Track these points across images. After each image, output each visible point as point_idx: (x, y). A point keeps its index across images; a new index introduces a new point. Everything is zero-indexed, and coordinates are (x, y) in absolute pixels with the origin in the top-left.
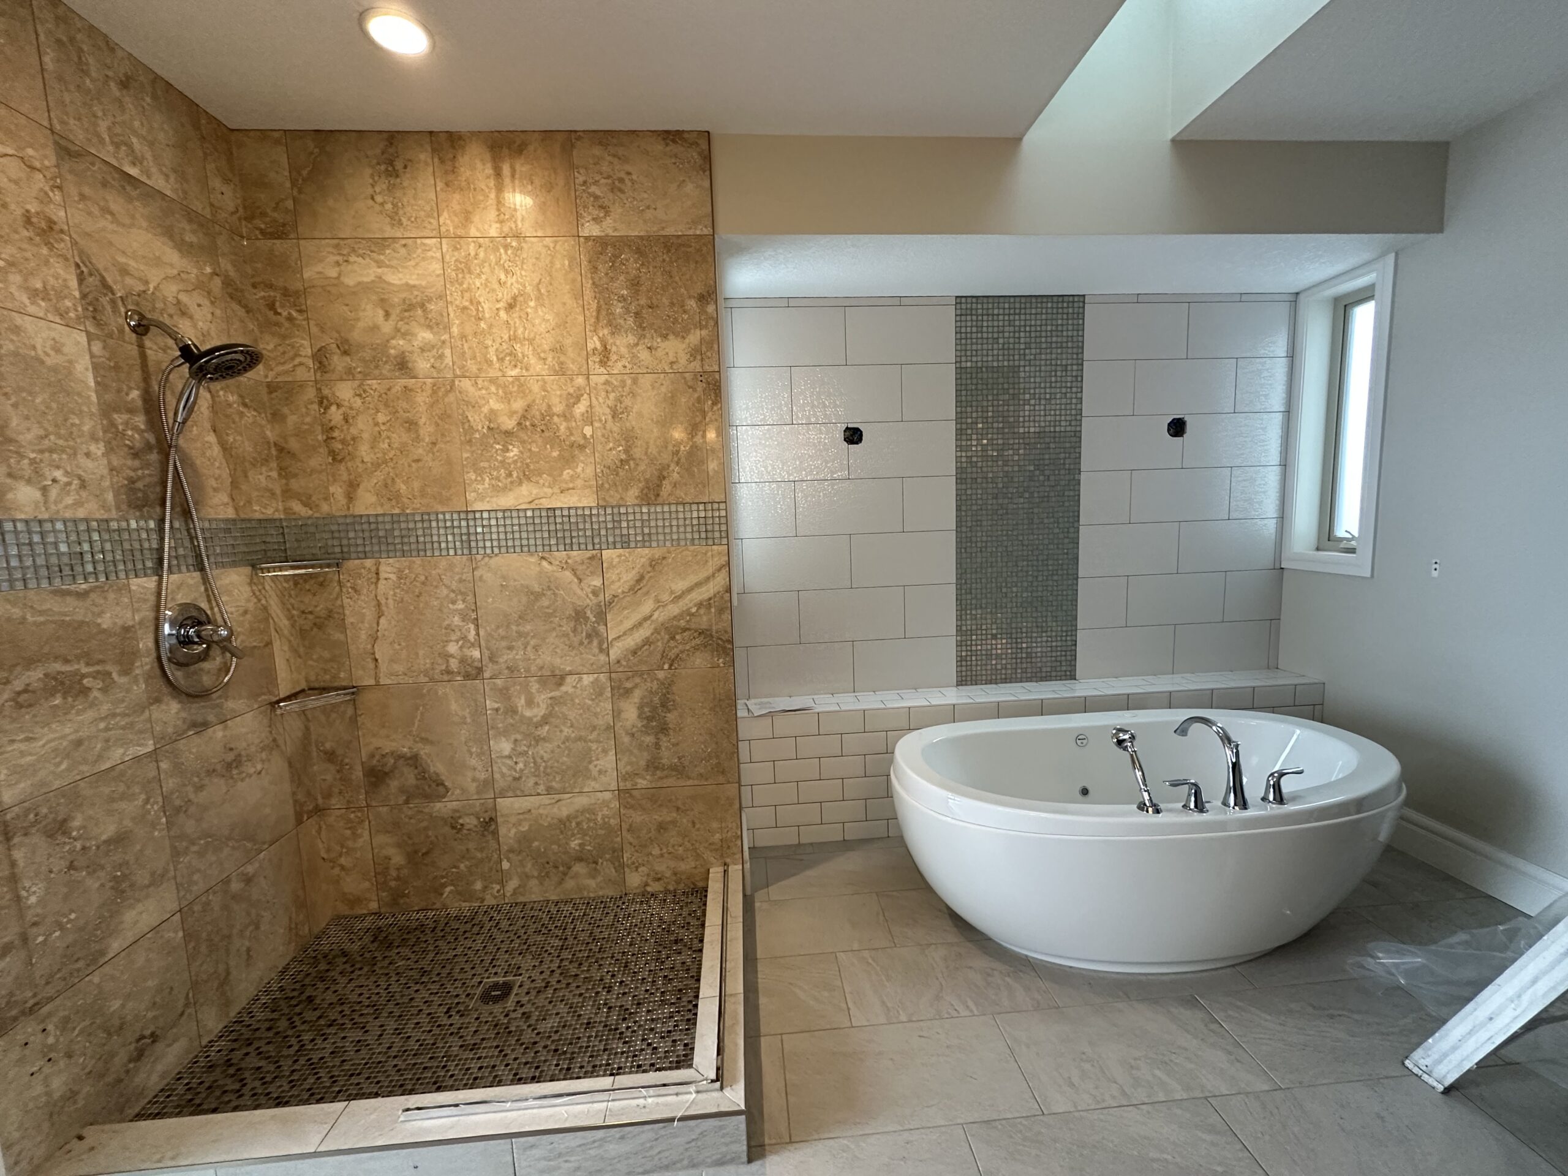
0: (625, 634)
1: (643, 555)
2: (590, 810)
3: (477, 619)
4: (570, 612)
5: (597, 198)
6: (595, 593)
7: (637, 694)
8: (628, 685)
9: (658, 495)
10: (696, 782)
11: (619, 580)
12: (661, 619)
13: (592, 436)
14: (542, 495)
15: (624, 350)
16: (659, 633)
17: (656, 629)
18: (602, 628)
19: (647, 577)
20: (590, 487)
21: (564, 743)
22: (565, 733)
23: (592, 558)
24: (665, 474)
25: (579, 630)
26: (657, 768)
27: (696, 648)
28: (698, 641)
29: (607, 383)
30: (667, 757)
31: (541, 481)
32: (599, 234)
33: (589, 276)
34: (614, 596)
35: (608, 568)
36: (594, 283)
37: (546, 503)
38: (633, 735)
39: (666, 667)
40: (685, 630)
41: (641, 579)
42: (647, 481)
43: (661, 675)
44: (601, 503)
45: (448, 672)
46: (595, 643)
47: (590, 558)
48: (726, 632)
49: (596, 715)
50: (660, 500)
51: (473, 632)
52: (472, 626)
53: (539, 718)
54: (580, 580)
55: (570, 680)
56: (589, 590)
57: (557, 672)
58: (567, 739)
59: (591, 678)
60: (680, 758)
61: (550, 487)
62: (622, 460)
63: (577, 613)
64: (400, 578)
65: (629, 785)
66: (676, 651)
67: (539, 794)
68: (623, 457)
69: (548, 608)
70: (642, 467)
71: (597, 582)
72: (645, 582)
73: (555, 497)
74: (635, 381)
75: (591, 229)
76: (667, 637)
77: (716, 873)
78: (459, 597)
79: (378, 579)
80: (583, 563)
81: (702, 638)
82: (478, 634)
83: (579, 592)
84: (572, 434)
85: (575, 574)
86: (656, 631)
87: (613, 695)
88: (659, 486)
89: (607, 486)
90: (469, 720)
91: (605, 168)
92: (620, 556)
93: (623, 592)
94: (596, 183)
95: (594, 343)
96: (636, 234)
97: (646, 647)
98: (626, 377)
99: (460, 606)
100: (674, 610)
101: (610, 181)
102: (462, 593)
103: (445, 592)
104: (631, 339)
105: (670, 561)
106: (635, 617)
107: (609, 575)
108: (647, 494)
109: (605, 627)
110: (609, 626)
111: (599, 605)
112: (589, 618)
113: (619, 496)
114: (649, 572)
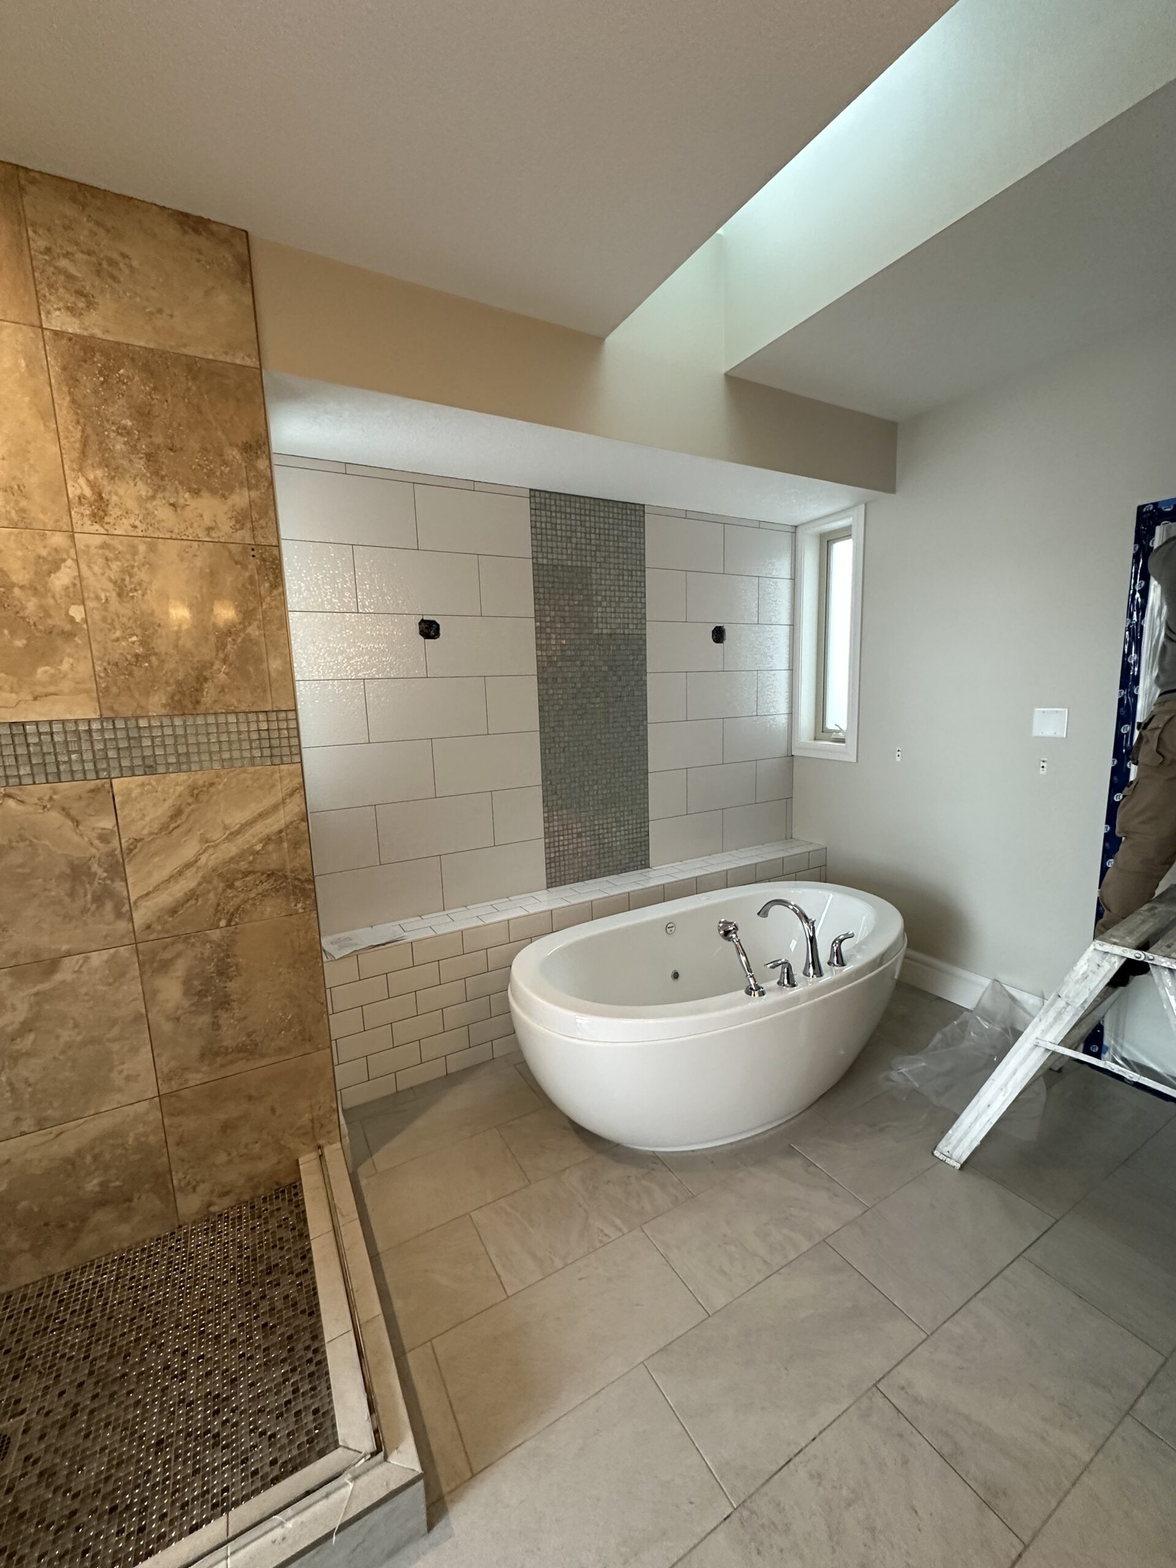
0: (156, 888)
1: (176, 784)
2: (114, 1134)
4: (61, 868)
5: (70, 277)
6: (104, 838)
7: (180, 968)
8: (167, 955)
9: (198, 702)
10: (274, 1059)
11: (142, 818)
12: (210, 864)
13: (85, 620)
15: (131, 504)
16: (210, 882)
17: (204, 877)
18: (118, 885)
19: (187, 811)
20: (87, 691)
21: (63, 1052)
22: (65, 1039)
23: (94, 791)
24: (207, 673)
25: (81, 891)
26: (217, 1054)
27: (264, 895)
28: (266, 886)
29: (104, 546)
30: (229, 1037)
32: (78, 331)
33: (65, 389)
34: (137, 840)
35: (124, 803)
36: (73, 401)
37: (8, 716)
38: (178, 1019)
39: (223, 923)
40: (246, 874)
41: (177, 813)
42: (179, 684)
43: (215, 935)
44: (107, 714)
46: (109, 906)
47: (92, 791)
48: (304, 870)
49: (116, 1004)
50: (201, 708)
53: (16, 1026)
54: (77, 823)
55: (68, 963)
56: (94, 835)
57: (45, 956)
58: (69, 1046)
59: (105, 955)
60: (249, 1035)
61: (12, 691)
62: (137, 656)
63: (75, 868)
65: (174, 1085)
66: (237, 901)
67: (23, 1134)
68: (139, 650)
69: (21, 866)
70: (170, 665)
71: (108, 823)
72: (184, 817)
73: (23, 706)
74: (152, 548)
75: (59, 320)
76: (222, 885)
77: (307, 1163)
80: (80, 798)
81: (272, 881)
83: (76, 838)
84: (48, 615)
85: (68, 815)
86: (206, 879)
87: (142, 974)
88: (199, 690)
89: (114, 690)
91: (83, 236)
92: (141, 785)
93: (151, 834)
94: (67, 255)
95: (79, 487)
96: (142, 344)
97: (193, 902)
98: (137, 541)
100: (231, 849)
101: (94, 259)
104: (143, 490)
105: (221, 787)
106: (172, 865)
107: (126, 812)
108: (180, 701)
109: (123, 884)
110: (130, 881)
111: (111, 854)
112: (96, 874)
113: (135, 704)
114: (189, 804)
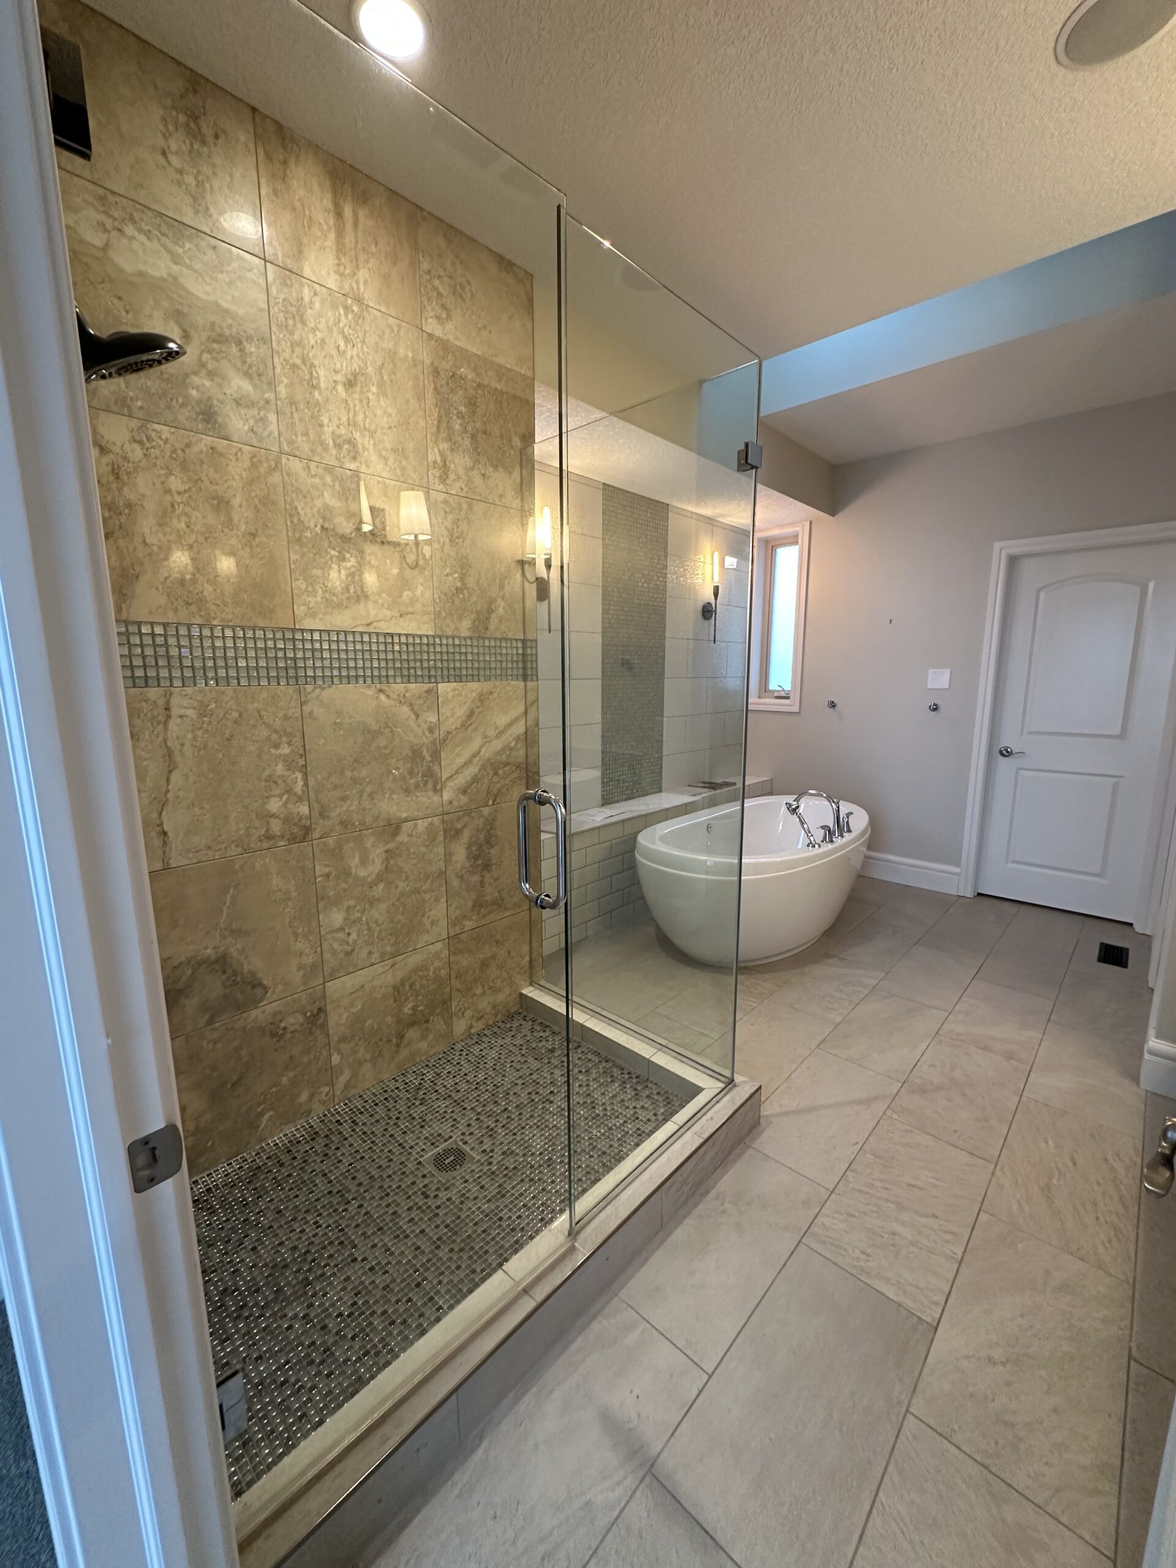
0: (457, 772)
1: (473, 690)
2: (422, 967)
3: (305, 766)
4: (407, 751)
5: (439, 294)
6: (431, 730)
7: (466, 833)
8: (459, 825)
10: (512, 912)
11: (452, 716)
12: (487, 755)
13: (431, 557)
14: (381, 617)
15: (461, 471)
16: (485, 770)
17: (482, 766)
18: (436, 768)
19: (477, 711)
20: (429, 613)
21: (399, 899)
22: (400, 889)
23: (428, 692)
24: (493, 606)
25: (416, 771)
26: (481, 906)
27: (513, 781)
28: (515, 775)
29: (445, 502)
30: (490, 893)
31: (380, 601)
32: (441, 336)
33: (431, 379)
34: (448, 733)
35: (443, 703)
36: (435, 389)
37: (385, 628)
38: (462, 877)
39: (490, 803)
40: (506, 764)
41: (471, 714)
42: (478, 613)
43: (486, 811)
44: (439, 633)
45: (269, 837)
46: (430, 784)
47: (427, 692)
48: (534, 764)
49: (429, 862)
50: (489, 634)
51: (300, 783)
52: (299, 775)
53: (374, 876)
54: (417, 716)
55: (406, 827)
56: (425, 726)
57: (393, 821)
58: (402, 894)
59: (426, 822)
60: (499, 892)
61: (388, 609)
62: (457, 589)
63: (414, 752)
64: (202, 715)
65: (458, 930)
66: (498, 785)
67: (372, 965)
68: (459, 584)
69: (385, 748)
70: (474, 599)
71: (432, 718)
72: (474, 717)
73: (393, 621)
74: (470, 507)
75: (432, 326)
76: (492, 772)
78: (284, 739)
79: (169, 717)
80: (419, 697)
81: (518, 772)
82: (306, 785)
83: (416, 728)
85: (412, 710)
86: (483, 768)
87: (445, 838)
88: (488, 619)
89: (443, 614)
90: (294, 894)
91: (448, 265)
92: (454, 690)
93: (456, 729)
94: (439, 277)
95: (434, 455)
96: (474, 350)
97: (475, 784)
98: (463, 500)
99: (285, 750)
100: (497, 745)
101: (452, 283)
102: (289, 735)
103: (266, 733)
104: (467, 461)
105: (496, 695)
106: (466, 755)
107: (444, 710)
108: (477, 627)
109: (438, 767)
110: (443, 764)
111: (434, 743)
112: (424, 757)
113: (454, 627)
114: (478, 707)
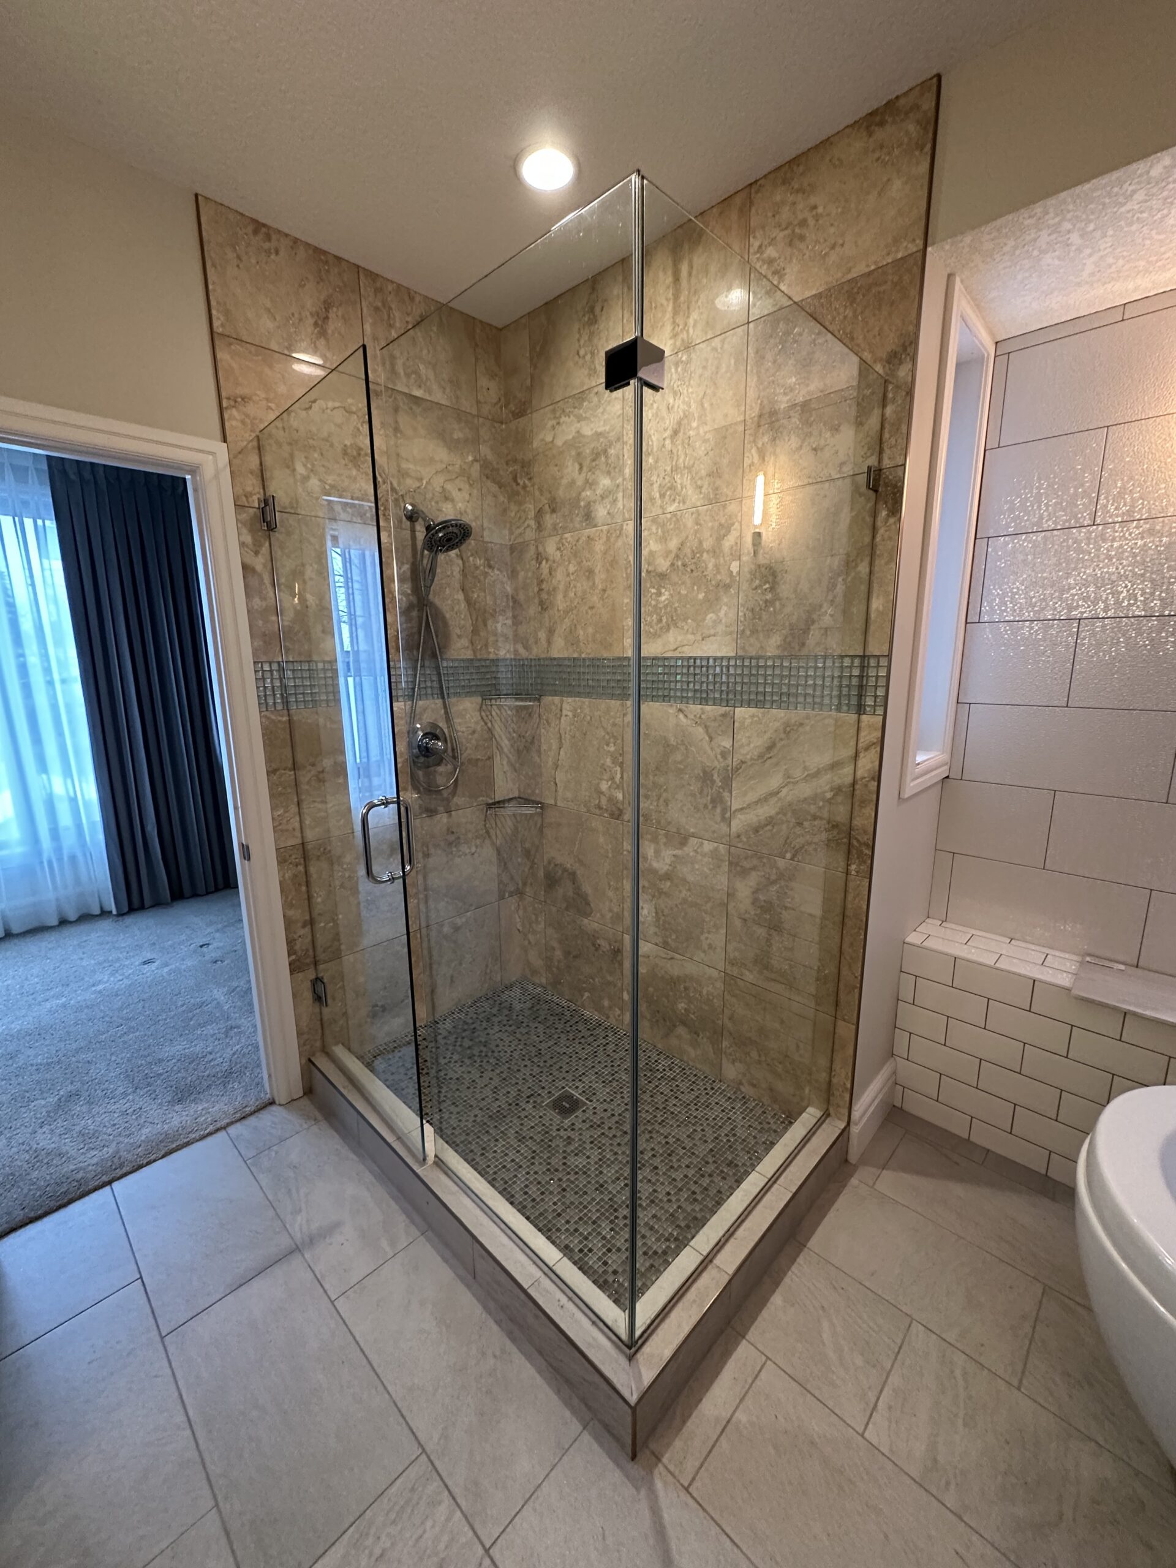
0: (749, 806)
1: (777, 716)
2: (697, 981)
3: (622, 763)
4: (698, 771)
5: (771, 262)
6: (724, 755)
7: (753, 879)
8: (747, 864)
9: (803, 644)
11: (749, 744)
12: (789, 798)
13: (739, 573)
14: (685, 642)
16: (785, 815)
17: (782, 809)
18: (726, 794)
19: (779, 745)
20: (731, 633)
21: (681, 904)
22: (683, 895)
23: (724, 715)
24: (815, 617)
25: (705, 792)
26: (766, 968)
27: (825, 843)
28: (829, 835)
30: (777, 959)
31: (686, 628)
32: (772, 309)
33: (755, 370)
34: (743, 762)
35: (739, 729)
36: (759, 379)
37: (688, 652)
38: (745, 920)
39: (788, 856)
40: (815, 817)
41: (771, 747)
42: (792, 626)
44: (740, 653)
45: (599, 807)
46: (719, 810)
48: (865, 832)
49: (713, 887)
50: (805, 652)
51: (619, 776)
52: (618, 769)
54: (711, 739)
55: (693, 841)
56: (719, 751)
57: (682, 831)
58: (685, 901)
59: (711, 846)
60: (791, 967)
61: (693, 633)
62: (766, 601)
63: (705, 772)
64: (574, 716)
65: (735, 972)
66: (801, 840)
67: (656, 945)
68: (769, 596)
69: (681, 762)
70: (788, 609)
71: (727, 743)
72: (775, 751)
73: (696, 644)
76: (794, 821)
77: (810, 1115)
78: (612, 740)
79: (561, 716)
80: (715, 720)
82: (622, 777)
83: (709, 751)
84: (718, 572)
85: (707, 732)
86: (782, 811)
87: (730, 871)
88: (806, 631)
89: (747, 632)
90: (610, 855)
91: (786, 213)
92: (753, 716)
93: (752, 759)
94: (773, 241)
96: (815, 291)
97: (769, 827)
99: (612, 749)
100: (806, 790)
101: (790, 231)
102: (614, 737)
103: (603, 733)
104: (794, 442)
105: (808, 728)
106: (761, 791)
107: (739, 737)
108: (790, 643)
109: (728, 794)
110: (734, 793)
111: (726, 769)
112: (715, 781)
113: (759, 645)
114: (781, 739)
